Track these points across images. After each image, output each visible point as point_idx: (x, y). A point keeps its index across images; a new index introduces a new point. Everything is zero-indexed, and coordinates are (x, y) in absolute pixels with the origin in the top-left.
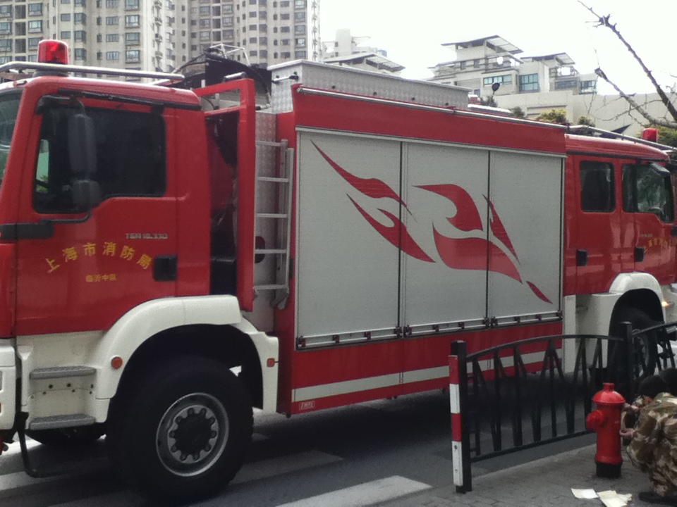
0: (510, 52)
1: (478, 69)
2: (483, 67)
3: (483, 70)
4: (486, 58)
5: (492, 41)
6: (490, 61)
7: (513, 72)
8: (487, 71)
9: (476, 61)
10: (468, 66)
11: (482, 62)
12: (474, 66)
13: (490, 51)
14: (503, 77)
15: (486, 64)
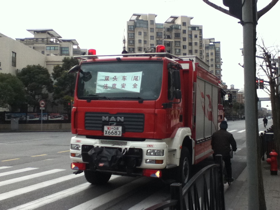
0: (57, 37)
1: (43, 42)
2: (46, 42)
3: (46, 43)
4: (47, 38)
5: (50, 32)
6: (49, 40)
7: (59, 46)
8: (47, 44)
9: (43, 39)
10: (39, 41)
11: (45, 40)
12: (42, 41)
13: (48, 36)
14: (54, 47)
15: (47, 41)
